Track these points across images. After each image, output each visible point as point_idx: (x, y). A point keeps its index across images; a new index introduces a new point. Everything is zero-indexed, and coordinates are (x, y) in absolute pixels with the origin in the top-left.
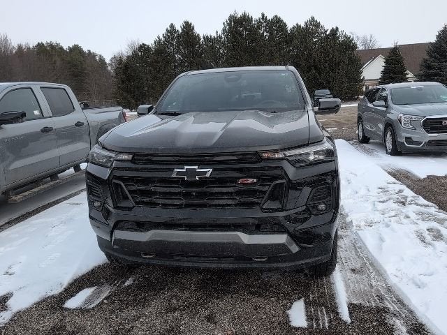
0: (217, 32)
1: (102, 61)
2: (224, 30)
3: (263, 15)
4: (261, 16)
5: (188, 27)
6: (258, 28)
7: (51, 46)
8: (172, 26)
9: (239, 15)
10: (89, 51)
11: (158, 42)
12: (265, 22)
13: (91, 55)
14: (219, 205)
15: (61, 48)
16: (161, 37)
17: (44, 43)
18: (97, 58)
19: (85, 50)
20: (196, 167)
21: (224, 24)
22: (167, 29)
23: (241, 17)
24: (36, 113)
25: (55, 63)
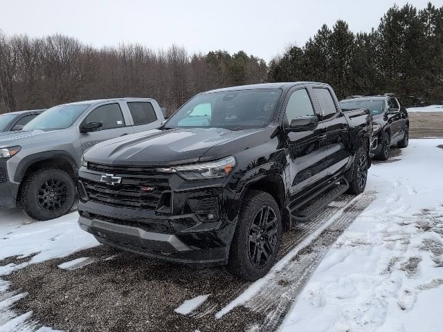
0: (373, 29)
1: (263, 64)
2: (381, 26)
3: (430, 5)
4: (426, 7)
5: (341, 26)
6: (423, 20)
7: (220, 54)
8: (324, 27)
9: (400, 7)
10: (252, 56)
11: (309, 45)
12: (432, 13)
13: (253, 60)
14: (130, 206)
15: (228, 56)
16: (313, 39)
17: (214, 51)
18: (259, 62)
19: (249, 55)
20: (112, 175)
21: (381, 19)
22: (319, 31)
23: (402, 10)
24: (119, 122)
25: (220, 69)
